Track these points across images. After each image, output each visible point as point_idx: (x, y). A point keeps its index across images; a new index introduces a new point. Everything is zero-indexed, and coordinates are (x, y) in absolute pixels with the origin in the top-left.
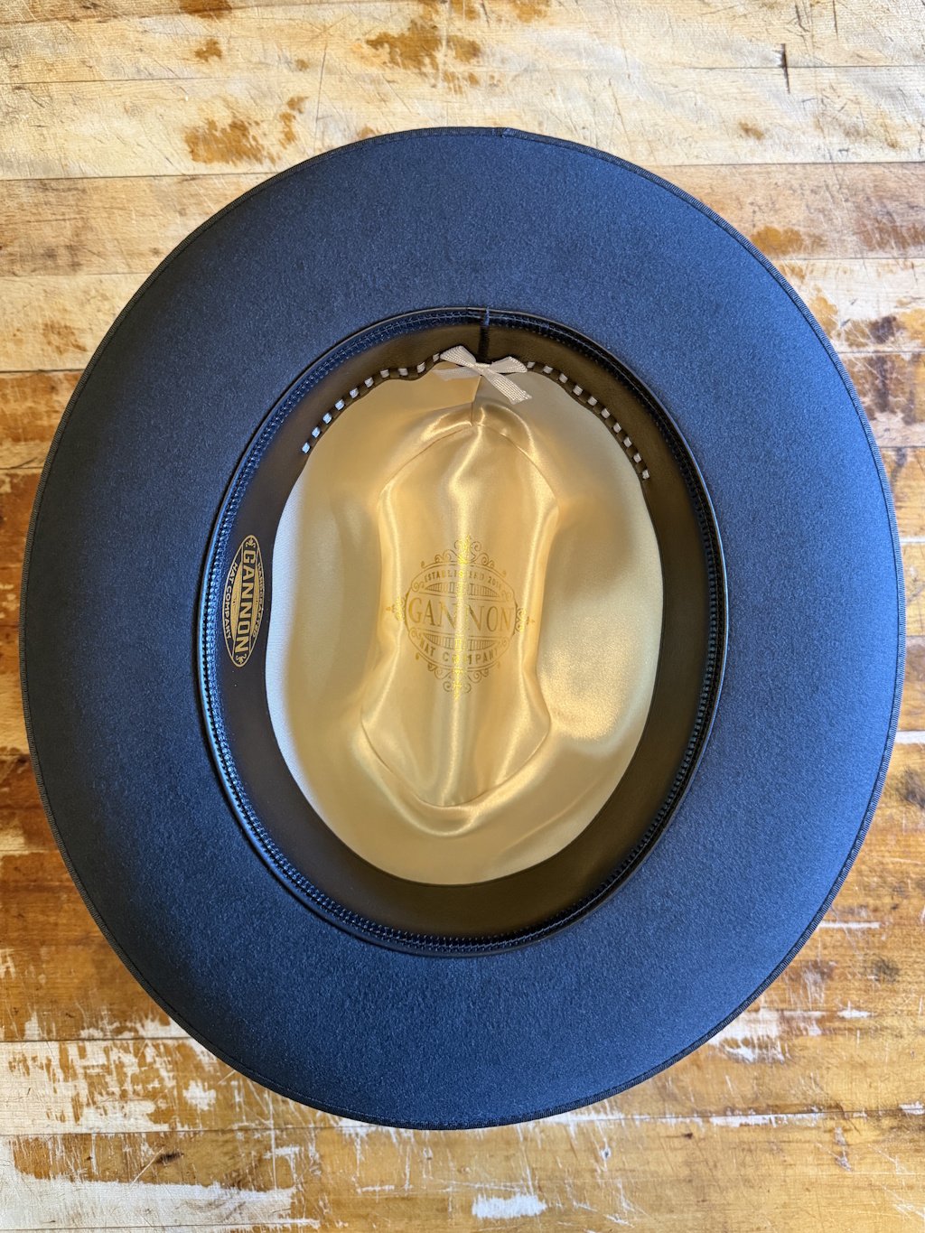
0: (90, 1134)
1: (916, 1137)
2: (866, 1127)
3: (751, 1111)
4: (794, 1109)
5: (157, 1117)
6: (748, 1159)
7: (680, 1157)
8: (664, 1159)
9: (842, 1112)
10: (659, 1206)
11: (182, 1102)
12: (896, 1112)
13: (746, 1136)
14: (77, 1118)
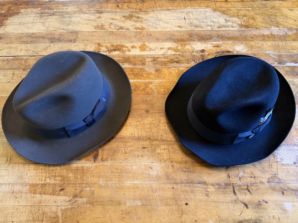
0: (47, 184)
1: (223, 190)
2: (212, 187)
3: (186, 183)
4: (196, 183)
5: (61, 181)
6: (187, 194)
7: (171, 193)
8: (168, 193)
9: (207, 184)
10: (167, 204)
11: (67, 177)
12: (218, 184)
13: (186, 188)
14: (45, 180)
